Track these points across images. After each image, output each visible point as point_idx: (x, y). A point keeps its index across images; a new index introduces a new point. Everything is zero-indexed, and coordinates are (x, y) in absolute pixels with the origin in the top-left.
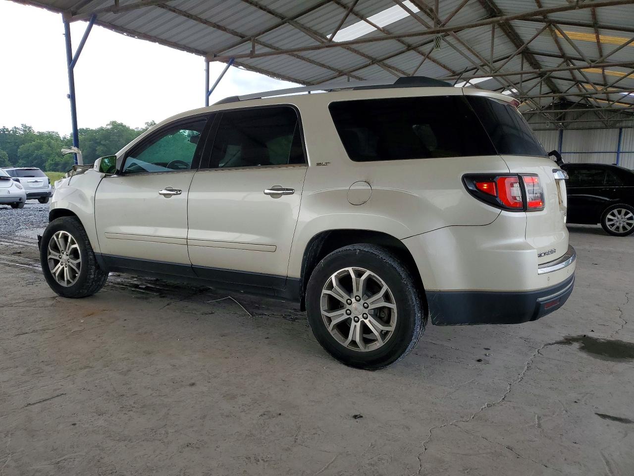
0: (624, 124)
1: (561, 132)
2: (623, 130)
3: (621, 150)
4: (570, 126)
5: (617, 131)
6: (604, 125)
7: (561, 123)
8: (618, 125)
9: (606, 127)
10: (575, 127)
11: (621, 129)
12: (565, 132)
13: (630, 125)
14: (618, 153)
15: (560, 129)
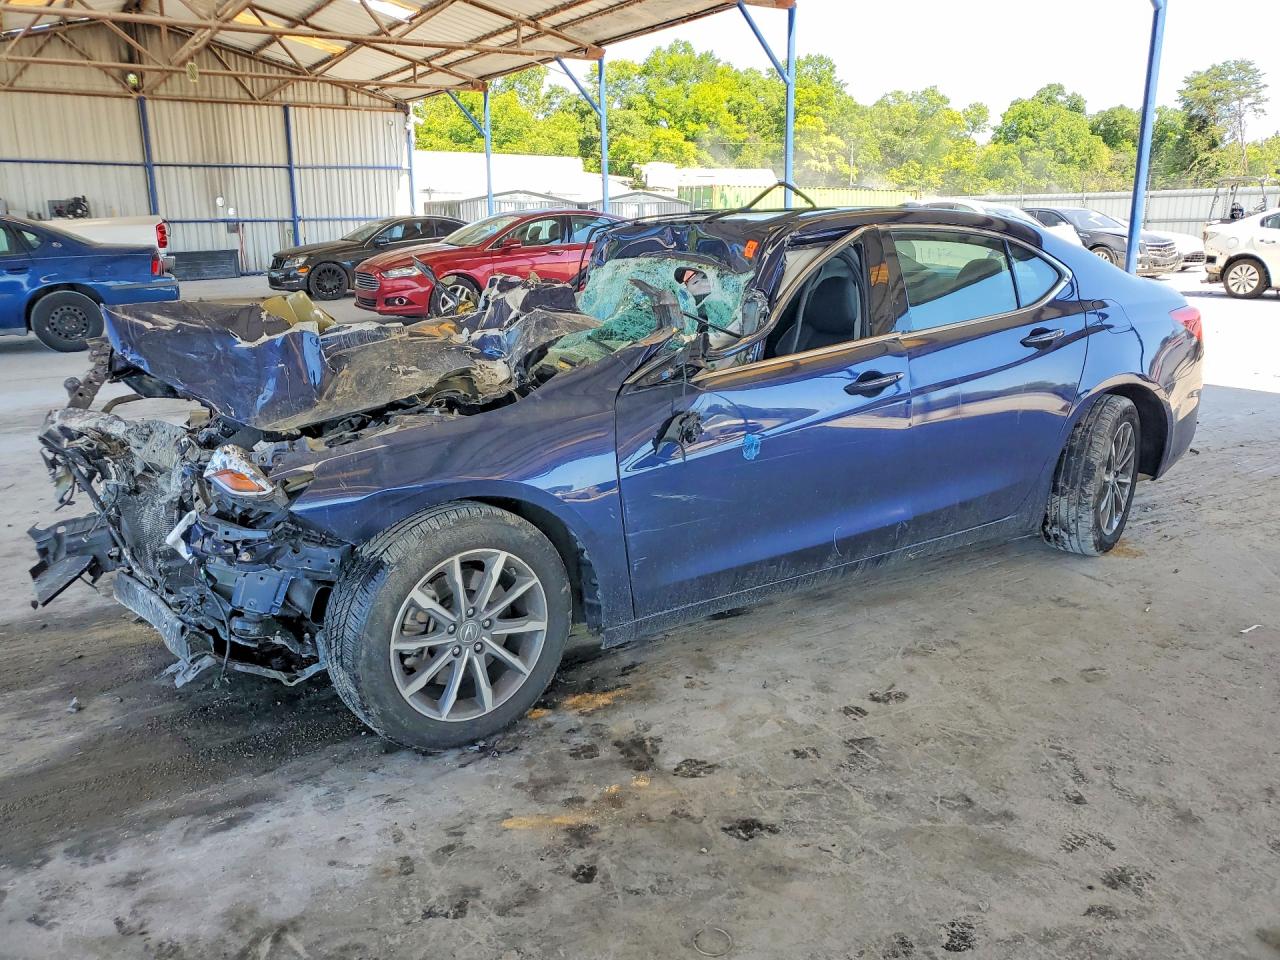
0: (289, 95)
1: (141, 102)
2: (291, 109)
3: (295, 162)
4: (162, 91)
5: (278, 112)
6: (248, 97)
7: (132, 78)
8: (277, 97)
9: (253, 101)
10: (177, 93)
11: (286, 108)
12: (149, 104)
13: (303, 99)
14: (290, 169)
15: (135, 95)
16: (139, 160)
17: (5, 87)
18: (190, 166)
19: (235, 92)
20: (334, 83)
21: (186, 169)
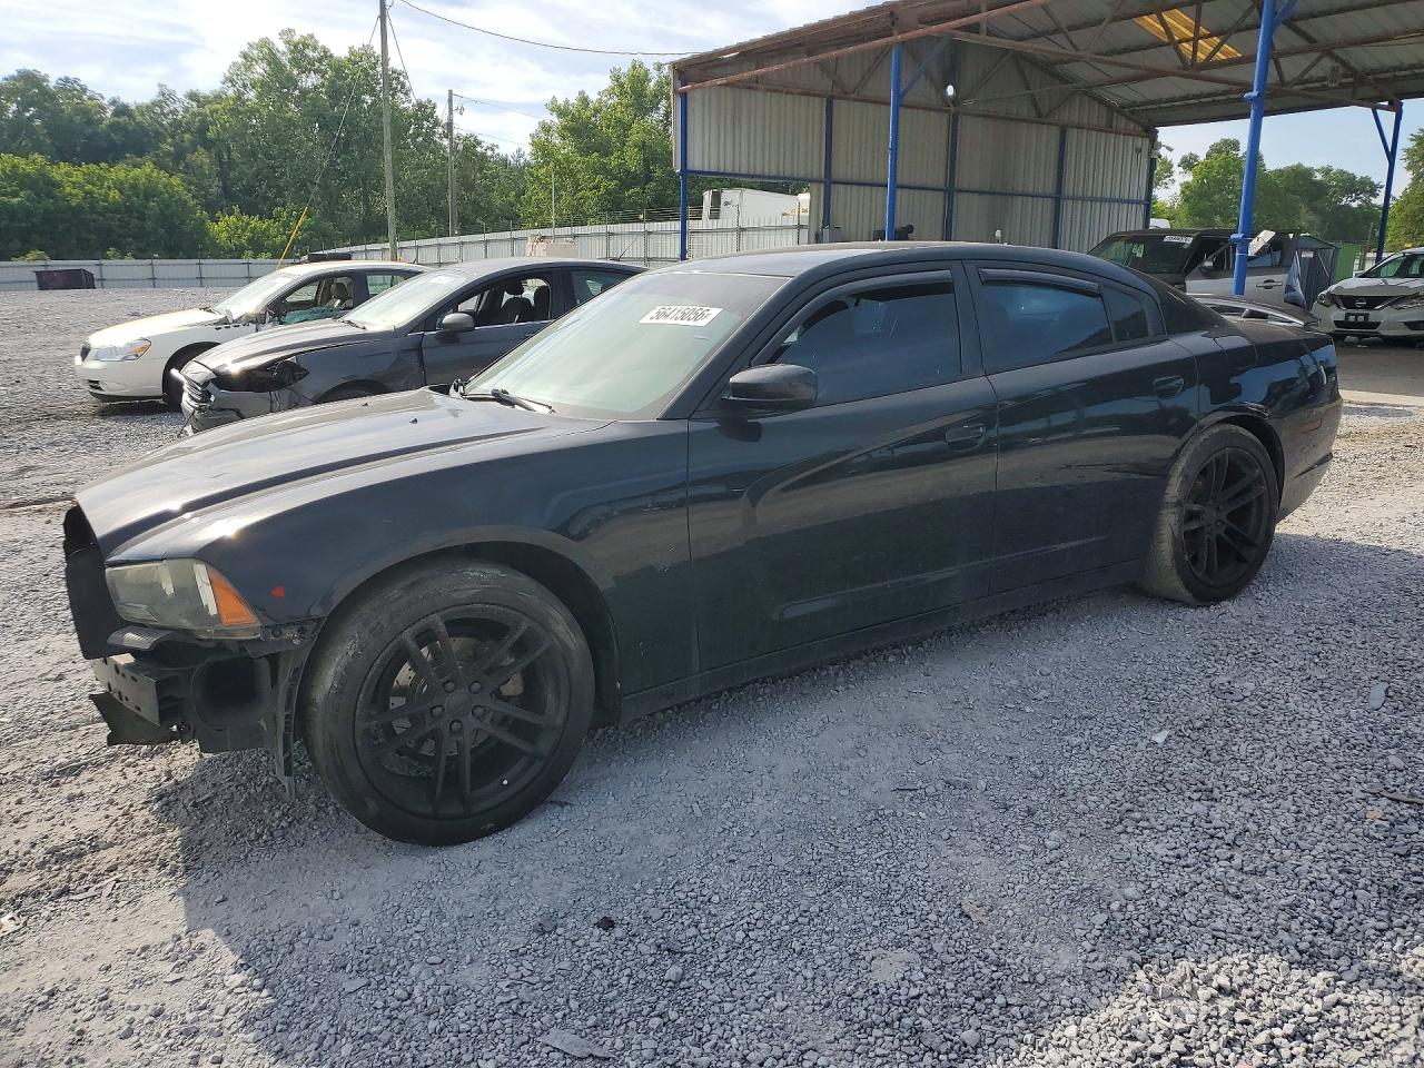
1: (955, 118)
3: (1063, 192)
5: (1055, 131)
7: (950, 90)
8: (1057, 116)
9: (1040, 118)
10: (982, 107)
11: (1062, 130)
12: (960, 120)
13: (1075, 118)
14: (1058, 198)
15: (952, 109)
16: (942, 185)
17: (854, 96)
18: (980, 193)
19: (1025, 109)
20: (1101, 101)
21: (976, 195)
